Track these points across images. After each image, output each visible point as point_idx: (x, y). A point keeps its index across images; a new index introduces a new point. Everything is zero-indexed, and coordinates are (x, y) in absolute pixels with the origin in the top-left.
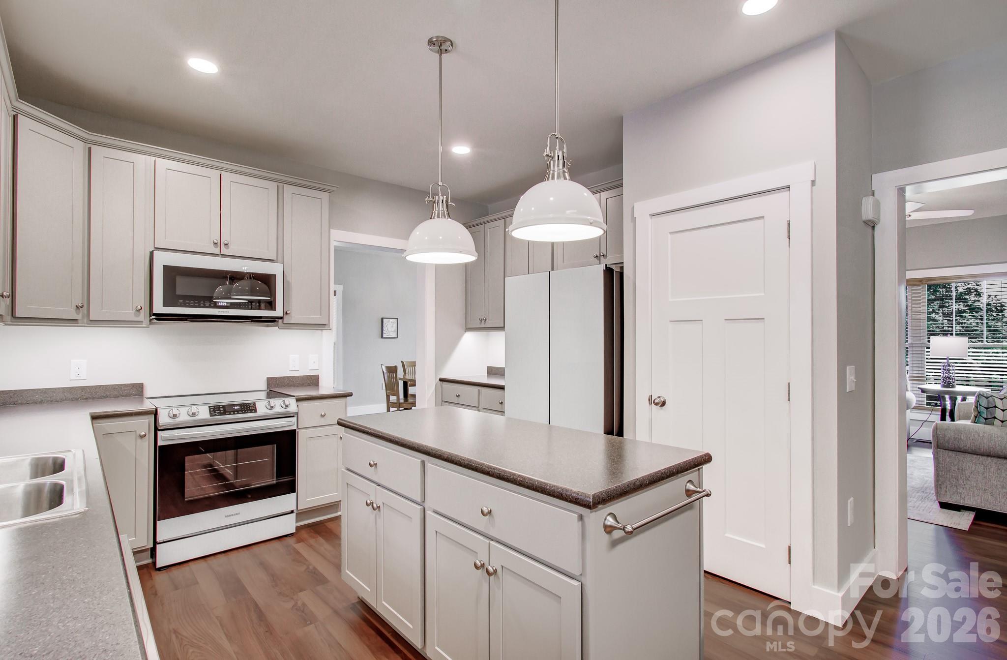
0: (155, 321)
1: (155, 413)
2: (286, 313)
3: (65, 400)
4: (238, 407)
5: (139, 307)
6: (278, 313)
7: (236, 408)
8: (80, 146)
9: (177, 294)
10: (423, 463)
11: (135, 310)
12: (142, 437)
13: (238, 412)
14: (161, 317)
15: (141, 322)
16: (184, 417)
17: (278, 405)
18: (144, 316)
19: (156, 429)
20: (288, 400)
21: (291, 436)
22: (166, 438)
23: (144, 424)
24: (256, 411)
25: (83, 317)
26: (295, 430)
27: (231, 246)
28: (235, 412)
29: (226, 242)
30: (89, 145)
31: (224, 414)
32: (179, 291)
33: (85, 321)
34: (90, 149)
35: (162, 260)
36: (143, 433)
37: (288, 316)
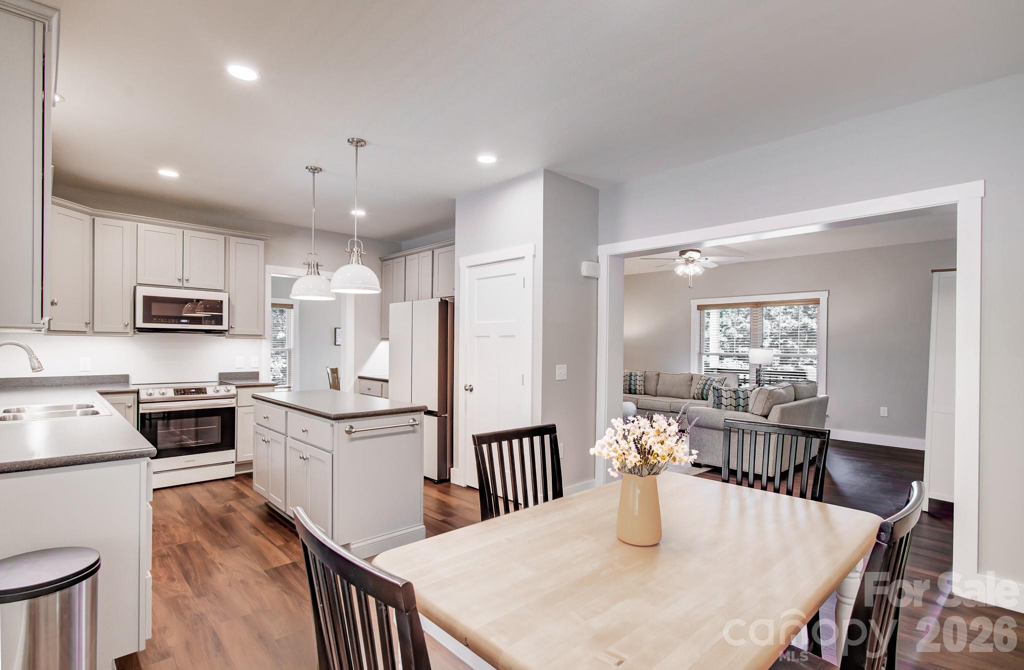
0: (137, 332)
1: (138, 392)
2: (231, 327)
3: (76, 384)
4: (194, 390)
5: (127, 323)
6: (224, 327)
7: (192, 390)
8: (87, 219)
9: (152, 314)
10: (287, 412)
11: (124, 325)
12: (130, 407)
13: (193, 393)
14: (142, 330)
15: (128, 333)
16: (157, 395)
17: (223, 391)
18: (130, 329)
19: (139, 403)
20: (229, 387)
21: (232, 410)
22: (145, 409)
23: (130, 399)
24: (206, 393)
25: (90, 330)
26: (234, 408)
27: (190, 281)
28: (191, 393)
29: (187, 278)
30: (93, 217)
31: (184, 394)
32: (154, 313)
33: (91, 332)
34: (94, 219)
35: (142, 292)
36: (130, 405)
37: (232, 329)
